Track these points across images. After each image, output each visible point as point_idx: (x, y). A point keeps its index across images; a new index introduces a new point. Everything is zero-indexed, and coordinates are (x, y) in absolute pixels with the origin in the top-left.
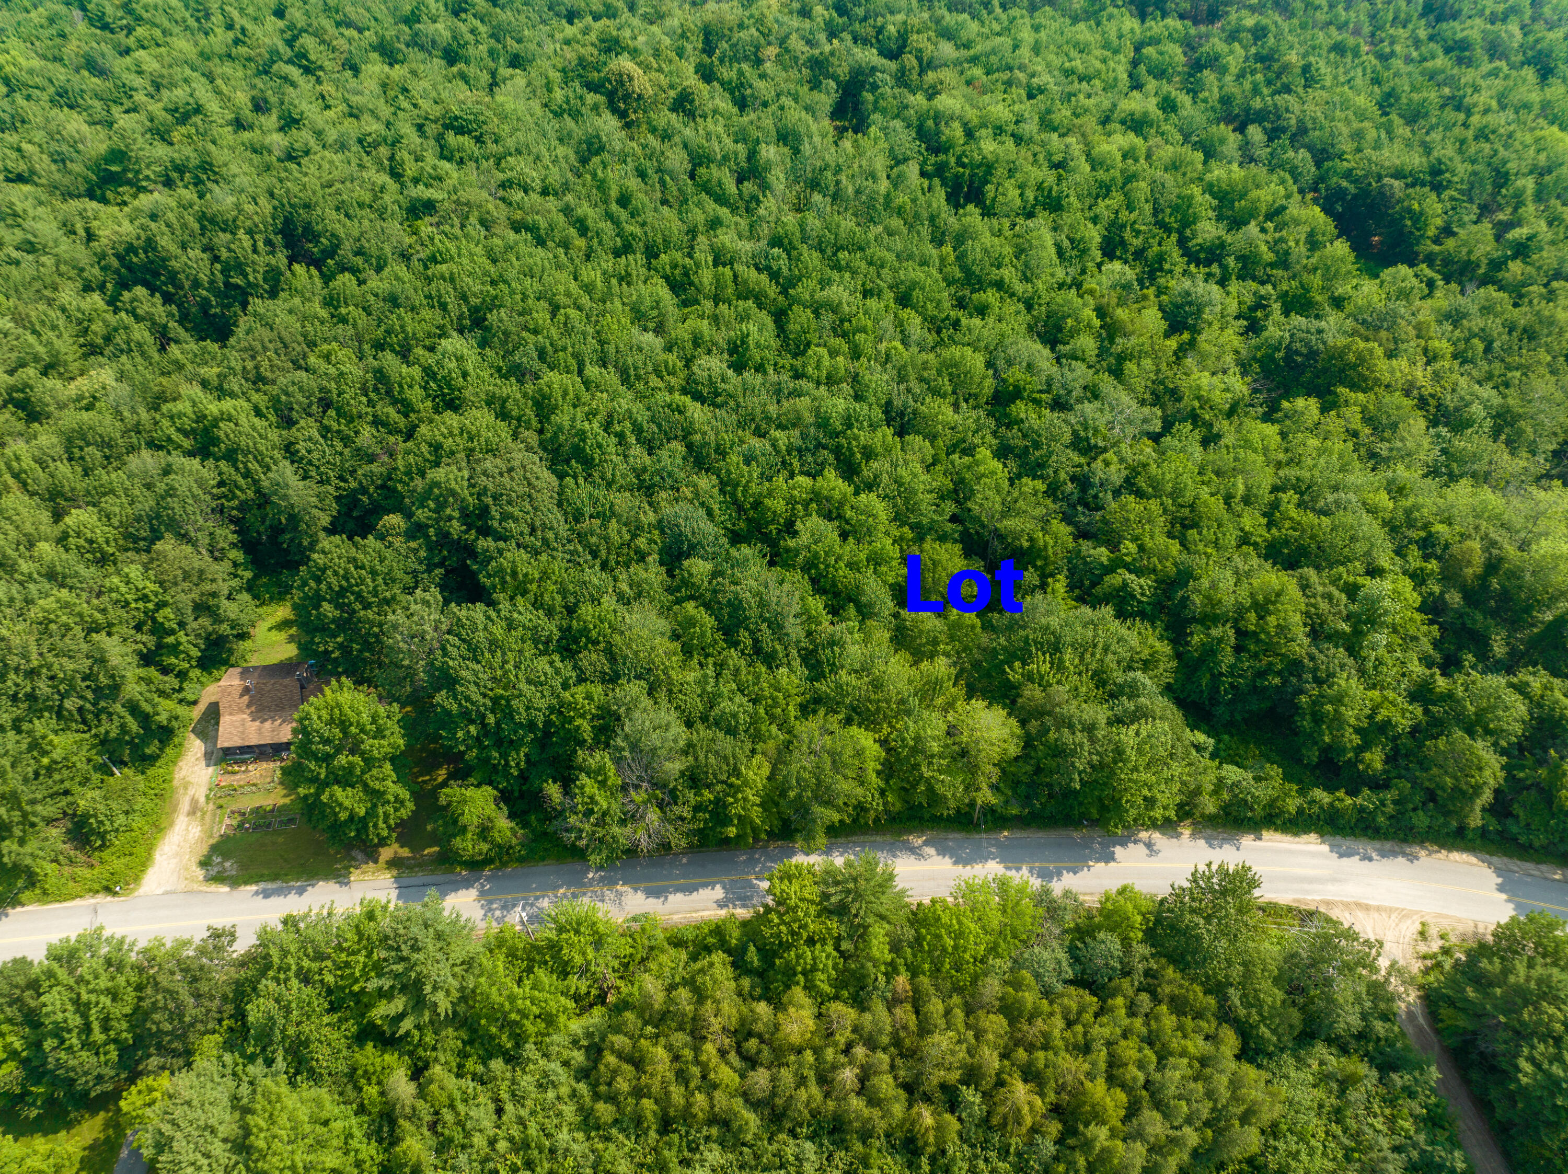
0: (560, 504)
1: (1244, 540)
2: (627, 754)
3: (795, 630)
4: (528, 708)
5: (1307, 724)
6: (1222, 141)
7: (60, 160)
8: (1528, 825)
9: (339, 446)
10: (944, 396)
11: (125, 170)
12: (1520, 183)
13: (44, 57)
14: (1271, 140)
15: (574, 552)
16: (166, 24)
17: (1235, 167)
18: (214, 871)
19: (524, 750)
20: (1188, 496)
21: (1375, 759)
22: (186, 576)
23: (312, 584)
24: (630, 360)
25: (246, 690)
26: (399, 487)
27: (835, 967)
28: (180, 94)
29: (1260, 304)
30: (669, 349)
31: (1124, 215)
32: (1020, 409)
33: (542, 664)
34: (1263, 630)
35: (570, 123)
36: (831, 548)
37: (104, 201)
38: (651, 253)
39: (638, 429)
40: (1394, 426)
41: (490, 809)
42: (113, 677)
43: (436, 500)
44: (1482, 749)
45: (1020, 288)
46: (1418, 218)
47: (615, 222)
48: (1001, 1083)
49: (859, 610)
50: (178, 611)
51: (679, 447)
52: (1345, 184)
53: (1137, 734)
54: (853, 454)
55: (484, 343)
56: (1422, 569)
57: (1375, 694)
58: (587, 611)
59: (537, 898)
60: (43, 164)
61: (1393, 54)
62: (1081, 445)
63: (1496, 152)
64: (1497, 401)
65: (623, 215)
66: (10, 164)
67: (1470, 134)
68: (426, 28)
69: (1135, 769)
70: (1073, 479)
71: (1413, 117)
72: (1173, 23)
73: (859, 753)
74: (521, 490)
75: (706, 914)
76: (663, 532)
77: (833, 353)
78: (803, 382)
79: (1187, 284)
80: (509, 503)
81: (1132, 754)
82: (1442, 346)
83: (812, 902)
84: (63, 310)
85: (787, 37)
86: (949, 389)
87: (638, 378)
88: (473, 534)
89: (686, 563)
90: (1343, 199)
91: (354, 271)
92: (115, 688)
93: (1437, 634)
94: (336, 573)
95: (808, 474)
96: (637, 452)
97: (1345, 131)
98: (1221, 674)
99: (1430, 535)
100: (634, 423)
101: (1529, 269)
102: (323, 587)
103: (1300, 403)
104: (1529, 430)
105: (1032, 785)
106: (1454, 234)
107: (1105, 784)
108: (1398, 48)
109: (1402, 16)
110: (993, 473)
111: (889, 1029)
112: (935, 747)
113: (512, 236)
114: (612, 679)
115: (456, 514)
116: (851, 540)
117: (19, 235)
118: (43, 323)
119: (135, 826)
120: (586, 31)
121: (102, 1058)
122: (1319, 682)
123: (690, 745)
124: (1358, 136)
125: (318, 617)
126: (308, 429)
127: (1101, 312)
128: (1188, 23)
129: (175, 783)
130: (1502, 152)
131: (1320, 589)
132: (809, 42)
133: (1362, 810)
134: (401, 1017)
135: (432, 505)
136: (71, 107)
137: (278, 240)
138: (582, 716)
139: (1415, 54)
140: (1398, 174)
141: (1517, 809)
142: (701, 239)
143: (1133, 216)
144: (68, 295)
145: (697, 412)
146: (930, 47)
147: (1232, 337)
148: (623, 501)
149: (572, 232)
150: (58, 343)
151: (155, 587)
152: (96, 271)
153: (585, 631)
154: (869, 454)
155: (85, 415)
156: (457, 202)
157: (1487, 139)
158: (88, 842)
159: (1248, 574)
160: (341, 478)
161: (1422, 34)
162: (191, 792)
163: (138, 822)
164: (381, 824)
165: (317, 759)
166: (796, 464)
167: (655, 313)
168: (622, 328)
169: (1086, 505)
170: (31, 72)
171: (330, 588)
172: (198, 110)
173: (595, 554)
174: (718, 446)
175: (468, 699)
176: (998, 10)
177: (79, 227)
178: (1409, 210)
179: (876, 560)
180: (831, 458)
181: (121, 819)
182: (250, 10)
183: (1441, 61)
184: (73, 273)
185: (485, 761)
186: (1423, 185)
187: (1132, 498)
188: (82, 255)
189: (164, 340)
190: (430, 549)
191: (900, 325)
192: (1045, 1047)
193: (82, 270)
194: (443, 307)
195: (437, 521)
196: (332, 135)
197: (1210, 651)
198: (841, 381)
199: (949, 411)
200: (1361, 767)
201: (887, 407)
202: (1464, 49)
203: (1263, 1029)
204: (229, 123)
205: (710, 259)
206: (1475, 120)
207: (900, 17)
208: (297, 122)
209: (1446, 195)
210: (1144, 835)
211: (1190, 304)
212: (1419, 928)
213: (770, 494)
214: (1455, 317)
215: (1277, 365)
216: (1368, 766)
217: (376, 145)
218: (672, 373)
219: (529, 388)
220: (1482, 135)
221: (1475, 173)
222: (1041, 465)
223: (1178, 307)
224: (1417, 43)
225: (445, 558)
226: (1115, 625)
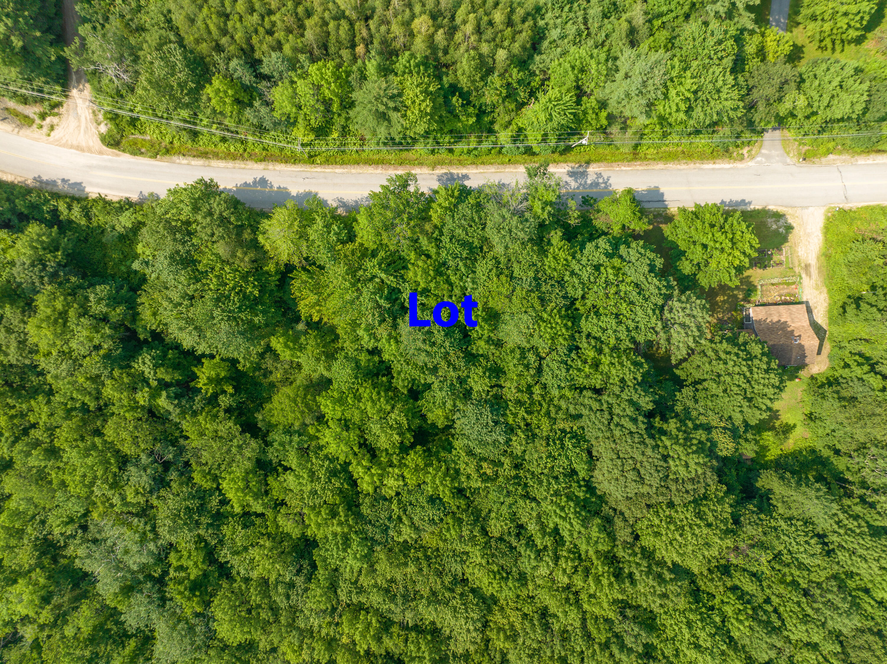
59: (578, 188)
75: (475, 171)
129: (825, 289)
162: (813, 282)
212: (52, 134)
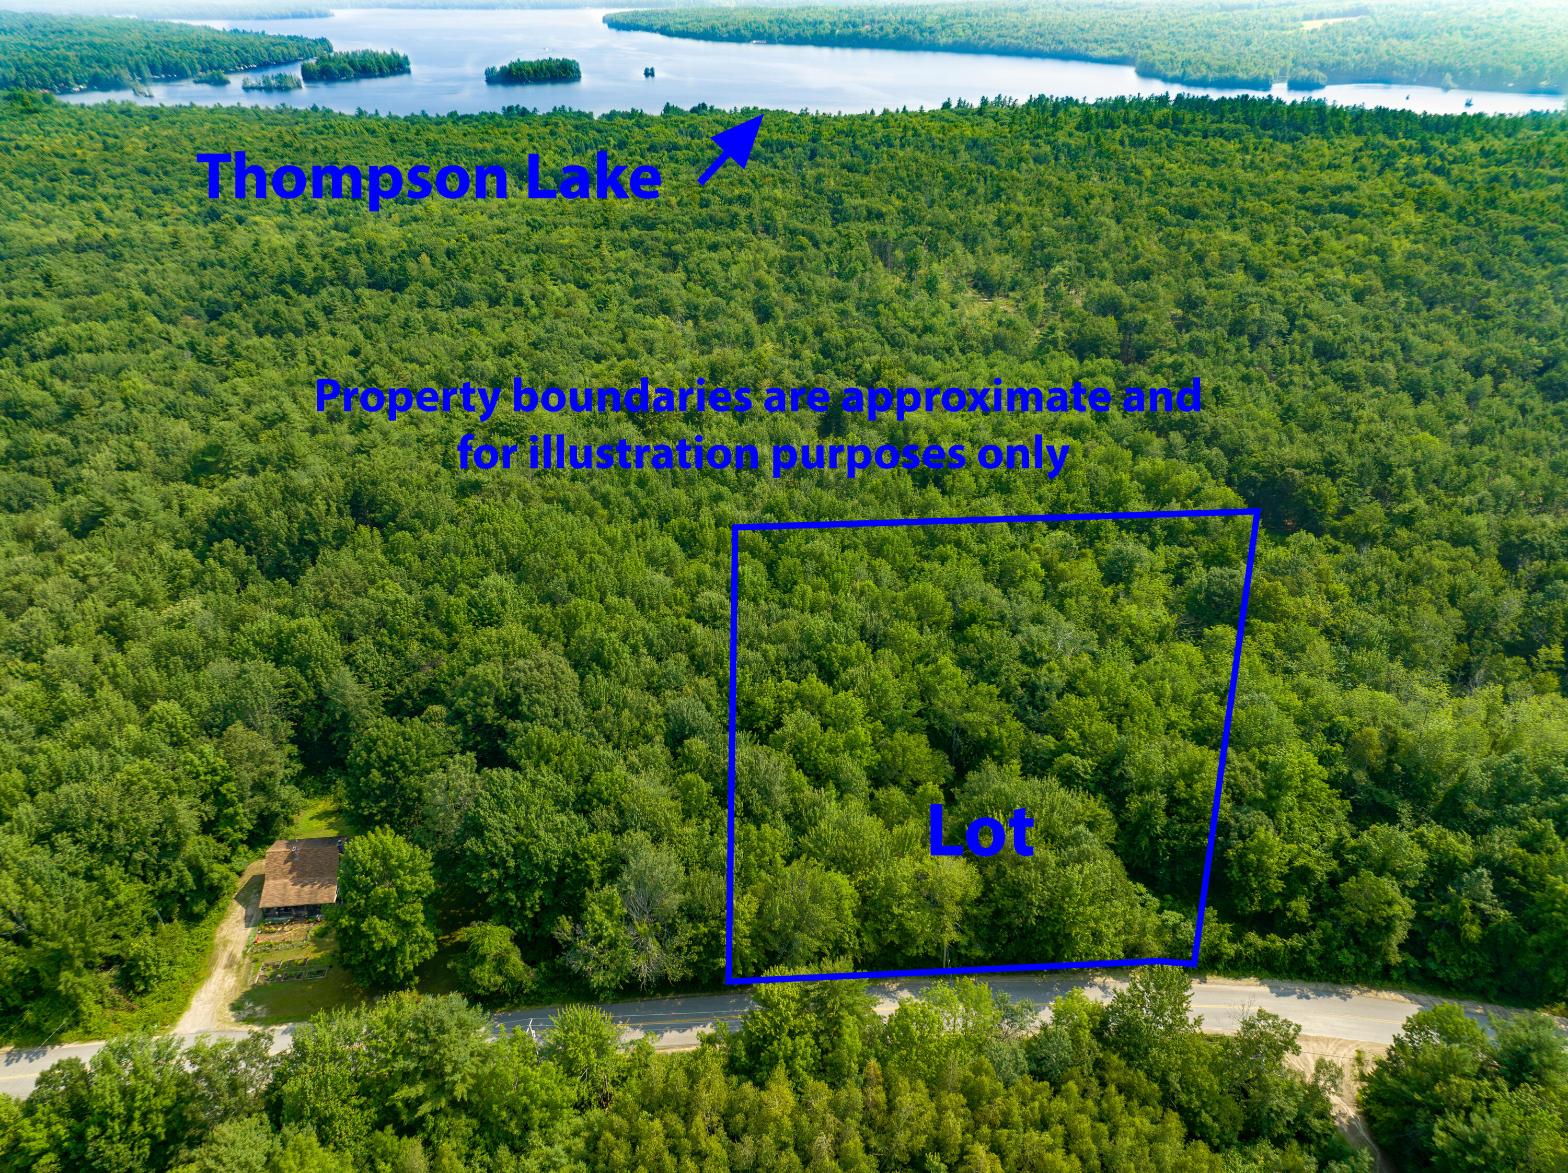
0: (581, 694)
1: (1170, 726)
2: (632, 888)
3: (782, 798)
4: (545, 852)
5: (1235, 873)
6: (1148, 443)
7: (164, 453)
8: (1444, 961)
9: (391, 659)
10: (911, 620)
11: (217, 462)
12: (1401, 472)
13: (156, 383)
14: (1188, 441)
15: (591, 735)
16: (260, 359)
17: (1159, 461)
18: (244, 1014)
19: (538, 894)
20: (1123, 696)
21: (1301, 906)
22: (251, 756)
23: (364, 754)
24: (645, 591)
25: (292, 856)
26: (442, 686)
27: (813, 1056)
28: (270, 407)
29: (1185, 563)
30: (677, 584)
31: (1065, 496)
32: (976, 630)
33: (560, 818)
34: (1193, 797)
35: (596, 430)
36: (813, 734)
37: (199, 485)
38: (663, 519)
39: (649, 644)
40: (1303, 649)
41: (508, 944)
42: (178, 835)
43: (475, 691)
44: (1389, 886)
45: (975, 548)
46: (1318, 498)
47: (634, 498)
48: (964, 1152)
49: (837, 786)
50: (240, 786)
51: (684, 658)
52: (1254, 473)
53: (1081, 872)
54: (832, 664)
55: (519, 581)
56: (1328, 751)
57: (1293, 847)
58: (601, 777)
60: (150, 457)
61: (1292, 382)
62: (1029, 658)
63: (1379, 450)
64: (1390, 628)
65: (640, 493)
66: (123, 456)
67: (1356, 437)
68: (476, 363)
69: (1081, 903)
70: (1023, 685)
71: (1312, 426)
72: (1107, 362)
73: (836, 889)
74: (548, 682)
76: (668, 720)
77: (816, 589)
78: (790, 610)
79: (1119, 545)
80: (538, 692)
81: (1077, 889)
82: (1340, 587)
83: (793, 999)
84: (161, 558)
85: (781, 371)
86: (915, 616)
87: (652, 607)
88: (504, 721)
89: (687, 742)
90: (1254, 486)
91: (412, 530)
92: (178, 847)
93: (1350, 808)
94: (385, 744)
95: (794, 680)
96: (648, 662)
97: (1252, 435)
98: (1158, 837)
99: (1334, 725)
100: (646, 638)
101: (1413, 534)
102: (373, 755)
103: (1219, 629)
104: (1423, 653)
105: (993, 927)
106: (1352, 512)
107: (1056, 920)
108: (1296, 379)
109: (1298, 356)
110: (955, 675)
111: (860, 1106)
112: (905, 888)
113: (546, 507)
114: (618, 832)
115: (491, 701)
116: (831, 729)
117: (127, 505)
118: (142, 569)
119: (176, 975)
120: (611, 367)
121: (136, 1152)
122: (1242, 837)
123: (688, 885)
124: (1265, 439)
125: (366, 785)
126: (365, 643)
127: (1046, 566)
128: (1119, 362)
129: (216, 941)
130: (1384, 449)
131: (1238, 764)
132: (799, 377)
133: (1292, 950)
134: (420, 1101)
135: (471, 694)
136: (176, 417)
137: (347, 509)
138: (593, 858)
139: (1310, 383)
140: (1298, 465)
141: (1432, 947)
142: (705, 509)
143: (1071, 497)
144: (164, 547)
145: (698, 629)
146: (900, 379)
147: (1161, 585)
148: (631, 695)
149: (597, 504)
150: (153, 583)
151: (223, 762)
152: (187, 533)
153: (598, 795)
154: (846, 662)
155: (176, 634)
156: (501, 483)
157: (1372, 441)
158: (132, 987)
159: (1175, 751)
160: (390, 686)
161: (1316, 370)
162: (230, 948)
163: (179, 973)
164: (408, 960)
165: (359, 890)
166: (784, 672)
167: (665, 560)
168: (639, 569)
169: (1036, 707)
170: (146, 393)
171: (379, 757)
172: (284, 418)
173: (608, 739)
174: (717, 655)
175: (495, 844)
176: (958, 353)
177: (175, 502)
178: (1309, 492)
179: (852, 746)
180: (814, 667)
181: (165, 968)
182: (330, 351)
183: (1332, 387)
184: (168, 535)
185: (504, 903)
186: (1319, 472)
187: (1072, 696)
188: (176, 521)
189: (243, 580)
190: (466, 735)
191: (872, 569)
192: (1005, 1125)
193: (176, 532)
194: (488, 554)
195: (474, 708)
196: (396, 436)
197: (1146, 815)
198: (823, 609)
199: (915, 634)
200: (1289, 914)
201: (862, 630)
202: (1351, 380)
203: (1204, 1115)
204: (307, 430)
205: (713, 522)
206: (1362, 428)
207: (874, 358)
208: (366, 427)
209: (1339, 481)
210: (1098, 980)
211: (1123, 559)
212: (1355, 1054)
213: (761, 694)
214: (1350, 567)
215: (1200, 606)
216: (1295, 914)
217: (432, 444)
218: (680, 603)
219: (559, 610)
220: (1369, 437)
221: (1363, 465)
222: (994, 674)
223: (1113, 563)
224: (1312, 376)
225: (477, 743)
226: (1062, 793)
